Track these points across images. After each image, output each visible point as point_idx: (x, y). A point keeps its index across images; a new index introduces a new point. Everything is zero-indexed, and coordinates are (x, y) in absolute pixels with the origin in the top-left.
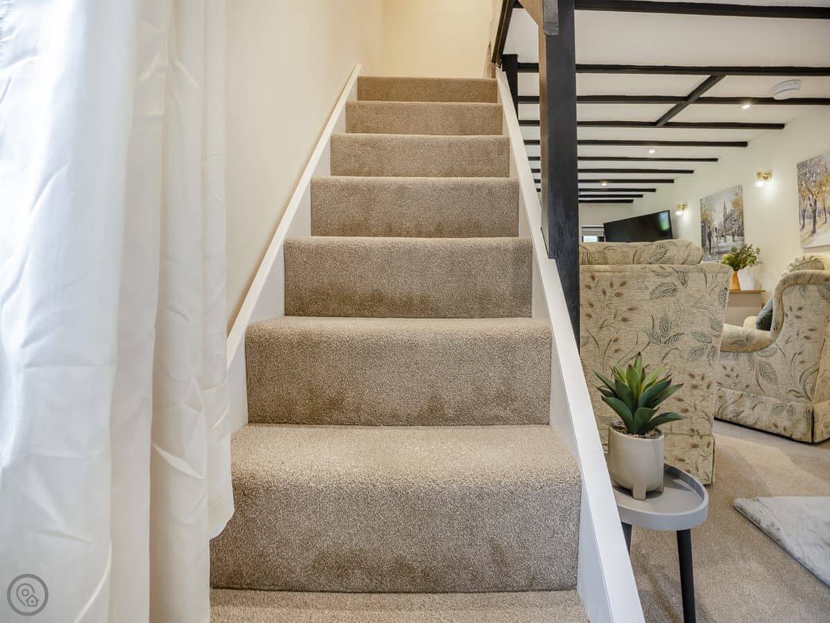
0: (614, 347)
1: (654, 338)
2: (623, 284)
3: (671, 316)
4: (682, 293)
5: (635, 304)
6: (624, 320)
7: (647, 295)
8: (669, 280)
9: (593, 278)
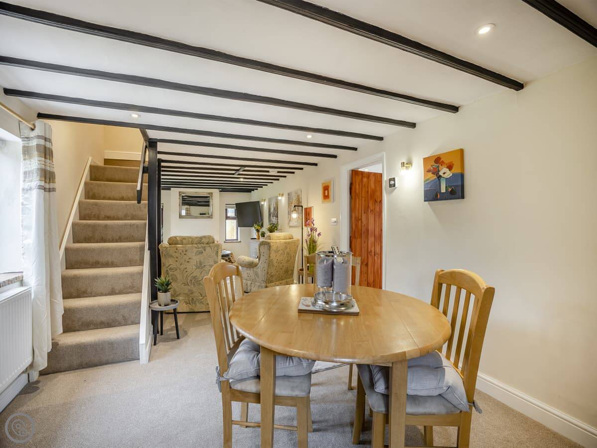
0: (185, 271)
1: (198, 267)
2: (186, 251)
3: (202, 261)
4: (204, 253)
5: (190, 257)
6: (188, 262)
7: (194, 254)
8: (200, 250)
9: (177, 249)
